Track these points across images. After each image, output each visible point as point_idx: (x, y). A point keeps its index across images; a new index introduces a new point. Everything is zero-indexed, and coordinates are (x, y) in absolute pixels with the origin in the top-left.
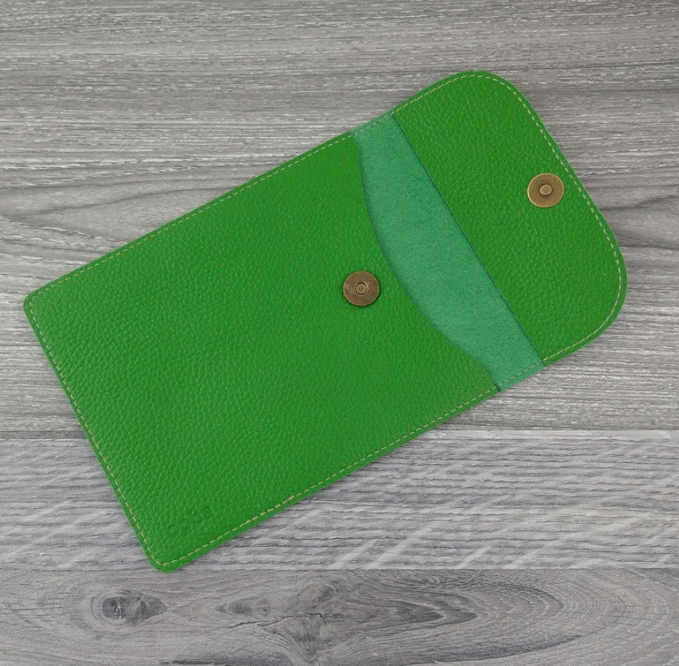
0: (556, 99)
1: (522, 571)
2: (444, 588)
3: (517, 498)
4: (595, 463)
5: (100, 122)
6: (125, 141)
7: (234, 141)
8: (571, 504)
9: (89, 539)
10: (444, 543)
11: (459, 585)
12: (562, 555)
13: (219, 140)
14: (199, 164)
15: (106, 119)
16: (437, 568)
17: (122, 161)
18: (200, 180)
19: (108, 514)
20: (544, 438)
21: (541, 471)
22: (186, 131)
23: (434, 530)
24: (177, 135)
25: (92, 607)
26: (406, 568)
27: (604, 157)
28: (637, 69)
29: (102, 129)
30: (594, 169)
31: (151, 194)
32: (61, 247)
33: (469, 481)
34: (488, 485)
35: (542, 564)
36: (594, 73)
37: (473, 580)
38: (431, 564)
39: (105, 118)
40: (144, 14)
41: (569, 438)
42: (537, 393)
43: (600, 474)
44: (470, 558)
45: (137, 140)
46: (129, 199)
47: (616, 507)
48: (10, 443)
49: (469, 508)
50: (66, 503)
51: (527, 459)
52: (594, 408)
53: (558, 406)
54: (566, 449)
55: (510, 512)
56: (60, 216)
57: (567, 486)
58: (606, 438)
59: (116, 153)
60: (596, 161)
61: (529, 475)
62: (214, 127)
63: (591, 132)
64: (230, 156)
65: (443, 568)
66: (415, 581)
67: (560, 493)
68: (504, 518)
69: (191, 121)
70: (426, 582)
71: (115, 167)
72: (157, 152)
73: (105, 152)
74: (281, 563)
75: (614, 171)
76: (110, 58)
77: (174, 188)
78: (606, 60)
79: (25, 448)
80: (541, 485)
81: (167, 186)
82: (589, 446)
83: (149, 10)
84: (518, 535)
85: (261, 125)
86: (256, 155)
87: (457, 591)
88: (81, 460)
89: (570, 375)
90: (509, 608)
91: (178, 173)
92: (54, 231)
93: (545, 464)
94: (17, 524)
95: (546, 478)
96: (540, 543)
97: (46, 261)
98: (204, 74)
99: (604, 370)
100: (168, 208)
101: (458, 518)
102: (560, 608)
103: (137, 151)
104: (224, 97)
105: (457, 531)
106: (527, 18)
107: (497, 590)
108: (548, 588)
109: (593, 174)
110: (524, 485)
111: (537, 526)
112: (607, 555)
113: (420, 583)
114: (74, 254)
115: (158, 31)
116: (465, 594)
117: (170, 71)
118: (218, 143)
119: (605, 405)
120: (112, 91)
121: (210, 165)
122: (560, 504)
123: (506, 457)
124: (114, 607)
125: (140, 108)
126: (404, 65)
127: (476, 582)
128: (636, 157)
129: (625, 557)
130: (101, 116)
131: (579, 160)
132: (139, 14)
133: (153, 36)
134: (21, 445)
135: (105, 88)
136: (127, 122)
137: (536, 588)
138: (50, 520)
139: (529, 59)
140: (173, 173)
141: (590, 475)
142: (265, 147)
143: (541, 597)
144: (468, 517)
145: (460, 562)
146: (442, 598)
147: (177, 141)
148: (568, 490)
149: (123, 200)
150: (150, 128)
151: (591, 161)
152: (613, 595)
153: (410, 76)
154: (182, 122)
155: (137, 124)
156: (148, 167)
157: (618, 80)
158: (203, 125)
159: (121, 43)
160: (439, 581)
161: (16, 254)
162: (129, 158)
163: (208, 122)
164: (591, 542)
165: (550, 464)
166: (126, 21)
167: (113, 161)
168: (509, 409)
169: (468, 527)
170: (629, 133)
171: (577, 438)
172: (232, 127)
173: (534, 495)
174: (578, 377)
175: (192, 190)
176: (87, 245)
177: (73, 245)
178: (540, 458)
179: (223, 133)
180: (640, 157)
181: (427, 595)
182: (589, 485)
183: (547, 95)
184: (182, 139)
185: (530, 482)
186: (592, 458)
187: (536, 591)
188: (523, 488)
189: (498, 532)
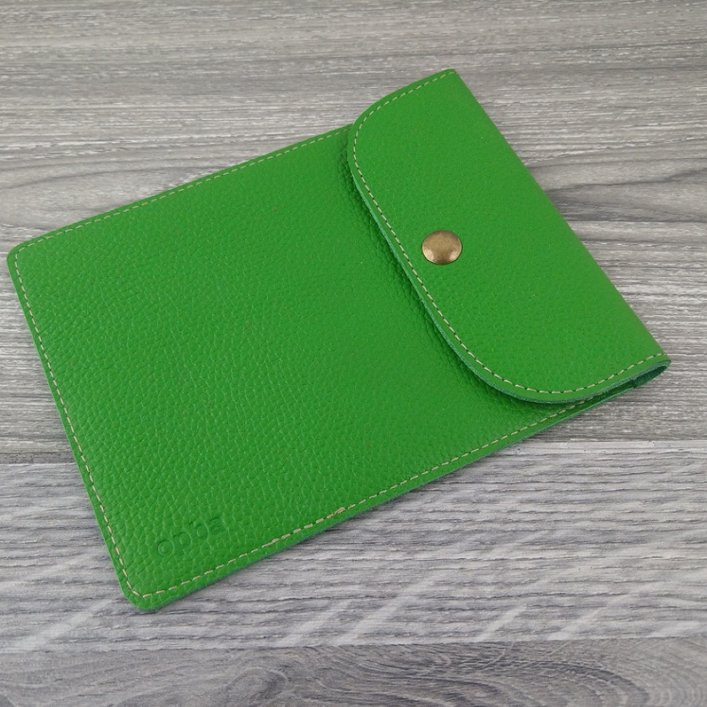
0: (553, 78)
1: (574, 643)
2: (458, 673)
3: (559, 534)
4: (665, 485)
5: (13, 108)
6: (40, 126)
7: (172, 123)
8: (638, 542)
10: (454, 603)
11: (480, 668)
12: (635, 618)
13: (152, 122)
14: (127, 146)
15: (21, 105)
16: (446, 641)
17: (33, 145)
18: (126, 162)
20: (587, 452)
21: (588, 496)
22: (114, 115)
23: (438, 584)
24: (102, 119)
26: (397, 642)
27: (618, 131)
28: (643, 49)
29: (13, 115)
30: (609, 144)
31: (64, 177)
33: (486, 512)
34: (514, 517)
35: (608, 631)
36: (594, 54)
37: (503, 659)
38: (436, 635)
39: (18, 104)
40: (77, 11)
41: (623, 451)
43: (675, 499)
44: (496, 625)
45: (54, 125)
46: (36, 183)
49: (488, 550)
51: (567, 480)
54: (621, 467)
55: (550, 554)
57: (630, 517)
58: (676, 450)
59: (27, 138)
60: (609, 135)
61: (572, 502)
62: (148, 110)
63: (599, 107)
64: (165, 138)
65: (454, 640)
66: (413, 663)
67: (621, 527)
68: (542, 564)
69: (121, 105)
70: (428, 663)
71: (23, 151)
72: (76, 136)
73: (14, 137)
74: (204, 638)
75: (633, 145)
76: (35, 50)
77: (94, 169)
78: (605, 42)
80: (592, 516)
81: (83, 169)
82: (652, 461)
83: (84, 8)
84: (566, 589)
85: (204, 107)
86: (196, 136)
87: (479, 676)
91: (99, 156)
93: (594, 487)
95: (598, 506)
96: (600, 599)
98: (140, 62)
100: (82, 191)
101: (473, 566)
102: (644, 700)
103: (53, 134)
104: (162, 82)
105: (472, 584)
106: (510, 8)
107: (542, 673)
108: (621, 669)
109: (608, 148)
110: (567, 517)
111: (592, 574)
113: (421, 664)
115: (92, 26)
116: (491, 681)
117: (102, 60)
118: (151, 126)
120: (31, 79)
121: (139, 146)
122: (622, 543)
123: (534, 479)
125: (62, 94)
126: (373, 50)
127: (508, 662)
128: (657, 130)
130: (15, 103)
131: (588, 135)
132: (72, 11)
133: (86, 30)
135: (24, 77)
136: (45, 107)
137: (602, 669)
139: (517, 43)
140: (93, 156)
141: (660, 501)
142: (208, 128)
143: (612, 683)
144: (488, 564)
145: (480, 631)
146: (456, 689)
147: (102, 124)
148: (632, 522)
149: (28, 184)
150: (71, 112)
151: (603, 135)
153: (381, 60)
154: (111, 106)
155: (56, 110)
156: (65, 150)
157: (624, 59)
158: (135, 108)
159: (49, 36)
160: (449, 662)
162: (42, 141)
163: (141, 106)
164: (678, 596)
165: (601, 487)
166: (57, 17)
167: (21, 146)
169: (489, 579)
170: (644, 108)
171: (635, 451)
172: (169, 110)
173: (583, 530)
175: (115, 172)
178: (585, 479)
179: (159, 115)
180: (662, 131)
181: (432, 684)
182: (663, 513)
183: (542, 74)
184: (109, 122)
185: (575, 512)
186: (661, 477)
187: (603, 675)
188: (565, 521)
189: (535, 584)
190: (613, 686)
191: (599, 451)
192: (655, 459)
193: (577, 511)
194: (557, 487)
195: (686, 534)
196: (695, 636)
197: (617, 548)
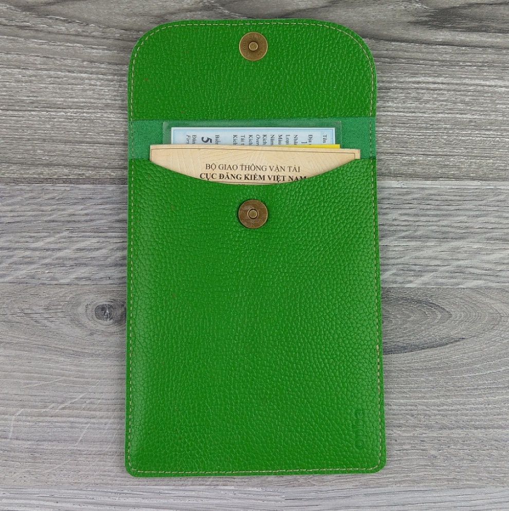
1: (420, 289)
3: (418, 233)
4: (482, 207)
8: (461, 238)
9: (83, 261)
12: (452, 277)
19: (98, 242)
20: (442, 187)
21: (438, 212)
25: (86, 312)
32: (62, 33)
33: (381, 220)
34: (395, 223)
35: (437, 284)
41: (462, 187)
42: (444, 152)
43: (485, 216)
47: (498, 241)
48: (19, 187)
50: (66, 234)
51: (428, 203)
52: (489, 163)
53: (460, 162)
54: (459, 196)
55: (413, 244)
56: (61, 7)
57: (459, 225)
58: (492, 187)
61: (428, 215)
67: (453, 230)
68: (407, 248)
79: (31, 191)
80: (438, 223)
82: (477, 193)
84: (418, 262)
88: (75, 201)
89: (471, 138)
90: (410, 317)
92: (57, 19)
93: (443, 207)
94: (27, 249)
95: (442, 218)
96: (436, 268)
97: (50, 43)
99: (499, 133)
102: (450, 317)
107: (400, 303)
108: (440, 302)
111: (433, 255)
112: (488, 278)
114: (73, 38)
119: (498, 161)
122: (452, 238)
123: (410, 202)
124: (104, 312)
129: (503, 279)
134: (28, 189)
137: (431, 302)
138: (52, 246)
141: (477, 216)
143: (435, 308)
148: (459, 227)
152: (491, 308)
161: (27, 38)
164: (476, 268)
165: (446, 207)
168: (420, 164)
171: (469, 187)
173: (432, 231)
174: (477, 139)
176: (83, 31)
177: (72, 31)
178: (438, 203)
182: (477, 224)
185: (430, 221)
186: (480, 203)
187: (431, 304)
188: (423, 226)
189: (403, 259)
190: (435, 310)
191: (448, 187)
192: (479, 192)
193: (431, 220)
194: (421, 207)
195: (488, 235)
196: (481, 288)
197: (448, 241)
